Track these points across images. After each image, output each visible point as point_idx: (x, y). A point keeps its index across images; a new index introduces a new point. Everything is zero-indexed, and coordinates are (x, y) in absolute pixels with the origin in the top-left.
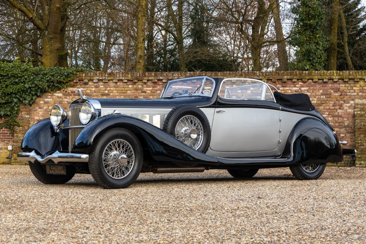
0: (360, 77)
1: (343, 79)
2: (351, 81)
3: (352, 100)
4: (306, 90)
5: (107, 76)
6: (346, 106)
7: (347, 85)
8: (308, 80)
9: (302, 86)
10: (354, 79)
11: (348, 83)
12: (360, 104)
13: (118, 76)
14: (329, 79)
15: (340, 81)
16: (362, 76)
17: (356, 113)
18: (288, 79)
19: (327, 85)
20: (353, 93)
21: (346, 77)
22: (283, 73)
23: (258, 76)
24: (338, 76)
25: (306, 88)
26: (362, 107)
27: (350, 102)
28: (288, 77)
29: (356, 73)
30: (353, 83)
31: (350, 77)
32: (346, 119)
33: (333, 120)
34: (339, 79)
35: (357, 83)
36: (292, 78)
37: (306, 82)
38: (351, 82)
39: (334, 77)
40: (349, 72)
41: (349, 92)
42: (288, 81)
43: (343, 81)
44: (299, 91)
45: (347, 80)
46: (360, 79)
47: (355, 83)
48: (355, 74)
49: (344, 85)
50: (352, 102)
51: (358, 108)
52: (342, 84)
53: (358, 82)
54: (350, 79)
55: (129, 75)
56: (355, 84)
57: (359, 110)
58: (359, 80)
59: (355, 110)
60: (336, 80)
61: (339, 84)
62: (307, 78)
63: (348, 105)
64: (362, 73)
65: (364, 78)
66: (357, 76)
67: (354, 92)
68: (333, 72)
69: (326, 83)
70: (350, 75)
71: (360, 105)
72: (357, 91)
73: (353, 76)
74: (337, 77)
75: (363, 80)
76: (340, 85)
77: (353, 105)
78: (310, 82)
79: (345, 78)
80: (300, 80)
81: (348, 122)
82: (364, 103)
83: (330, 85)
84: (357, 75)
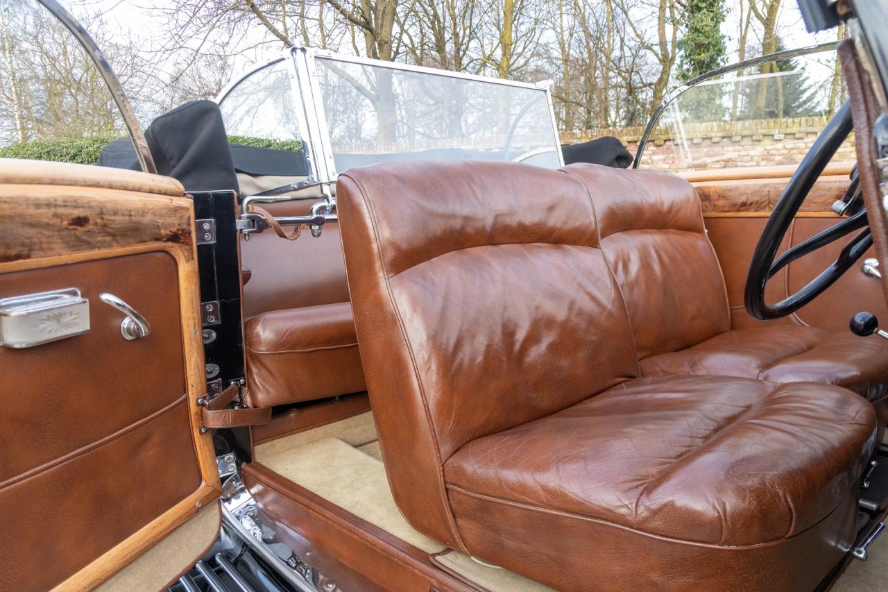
0: (765, 131)
1: (730, 137)
2: (746, 139)
4: (660, 160)
5: (364, 149)
7: (738, 148)
8: (665, 141)
9: (654, 153)
10: (752, 136)
11: (741, 144)
13: (378, 149)
14: (703, 139)
15: (725, 140)
16: (768, 128)
18: (629, 142)
19: (699, 149)
20: (748, 161)
21: (736, 133)
22: (622, 131)
23: (579, 138)
24: (722, 131)
25: (661, 157)
28: (630, 138)
29: (756, 125)
30: (750, 143)
31: (745, 133)
34: (723, 138)
35: (757, 143)
36: (636, 140)
37: (661, 146)
38: (747, 141)
39: (713, 135)
40: (743, 125)
41: (741, 161)
42: (630, 144)
43: (731, 141)
44: (650, 161)
45: (738, 138)
46: (764, 135)
47: (755, 143)
48: (754, 127)
49: (731, 149)
52: (728, 146)
53: (759, 141)
54: (743, 137)
55: (394, 148)
56: (753, 145)
58: (761, 137)
60: (716, 140)
61: (723, 147)
62: (664, 137)
64: (768, 123)
65: (771, 133)
66: (757, 130)
67: (752, 160)
68: (712, 125)
69: (697, 146)
70: (744, 128)
72: (756, 157)
73: (751, 130)
74: (721, 134)
75: (771, 137)
76: (726, 149)
78: (669, 146)
79: (734, 134)
80: (650, 143)
83: (705, 150)
84: (759, 127)
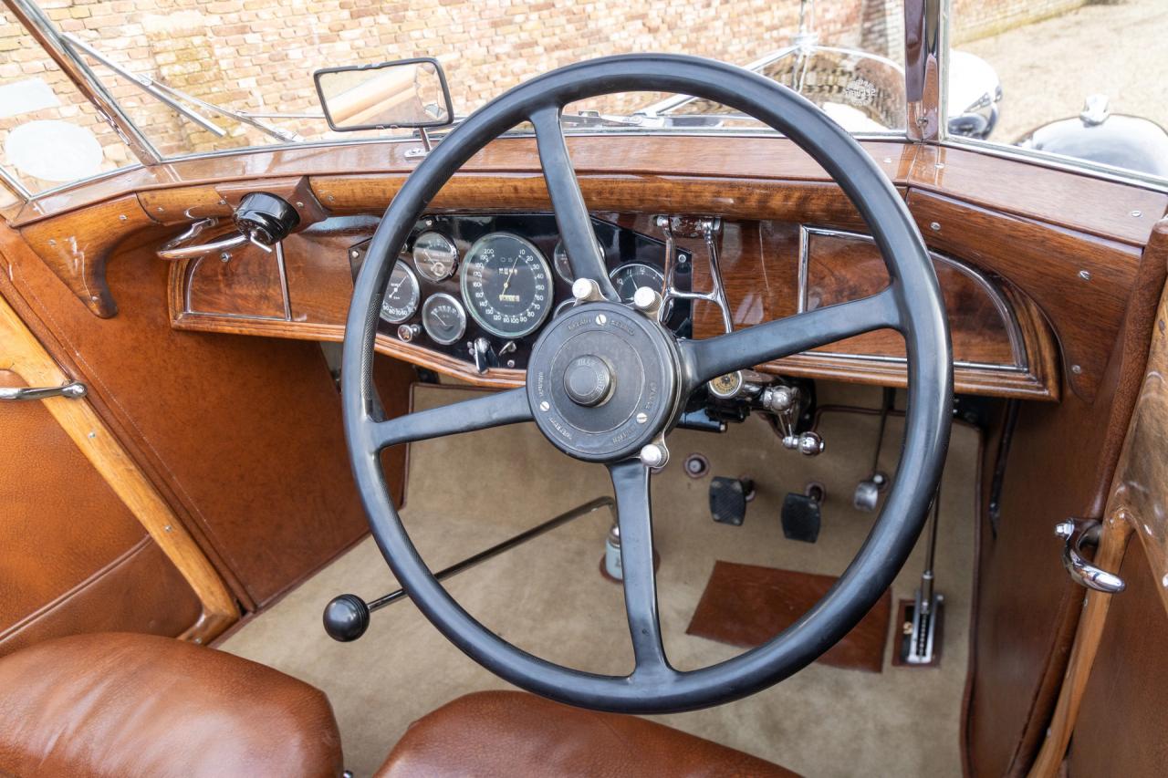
3: (130, 20)
6: (115, 49)
12: (169, 34)
17: (165, 72)
26: (181, 44)
27: (123, 29)
32: (134, 104)
33: (82, 114)
50: (131, 30)
51: (165, 51)
57: (172, 57)
59: (160, 59)
63: (121, 43)
71: (170, 36)
77: (143, 41)
81: (145, 112)
82: (182, 30)
